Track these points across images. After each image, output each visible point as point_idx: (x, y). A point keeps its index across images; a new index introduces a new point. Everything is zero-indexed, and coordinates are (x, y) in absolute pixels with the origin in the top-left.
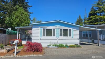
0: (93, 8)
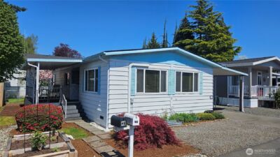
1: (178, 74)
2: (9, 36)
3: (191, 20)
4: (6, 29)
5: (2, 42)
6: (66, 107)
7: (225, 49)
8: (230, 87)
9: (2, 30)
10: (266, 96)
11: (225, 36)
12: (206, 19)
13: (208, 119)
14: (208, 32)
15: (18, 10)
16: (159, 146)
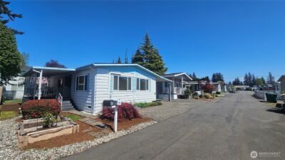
0: (138, 51)
1: (138, 79)
2: (8, 52)
3: (142, 51)
4: (5, 46)
5: (1, 55)
6: (61, 102)
7: (160, 69)
8: (164, 88)
9: (2, 46)
10: (180, 93)
11: (160, 62)
12: (149, 51)
13: (154, 105)
14: (151, 58)
15: (16, 32)
16: (130, 119)
